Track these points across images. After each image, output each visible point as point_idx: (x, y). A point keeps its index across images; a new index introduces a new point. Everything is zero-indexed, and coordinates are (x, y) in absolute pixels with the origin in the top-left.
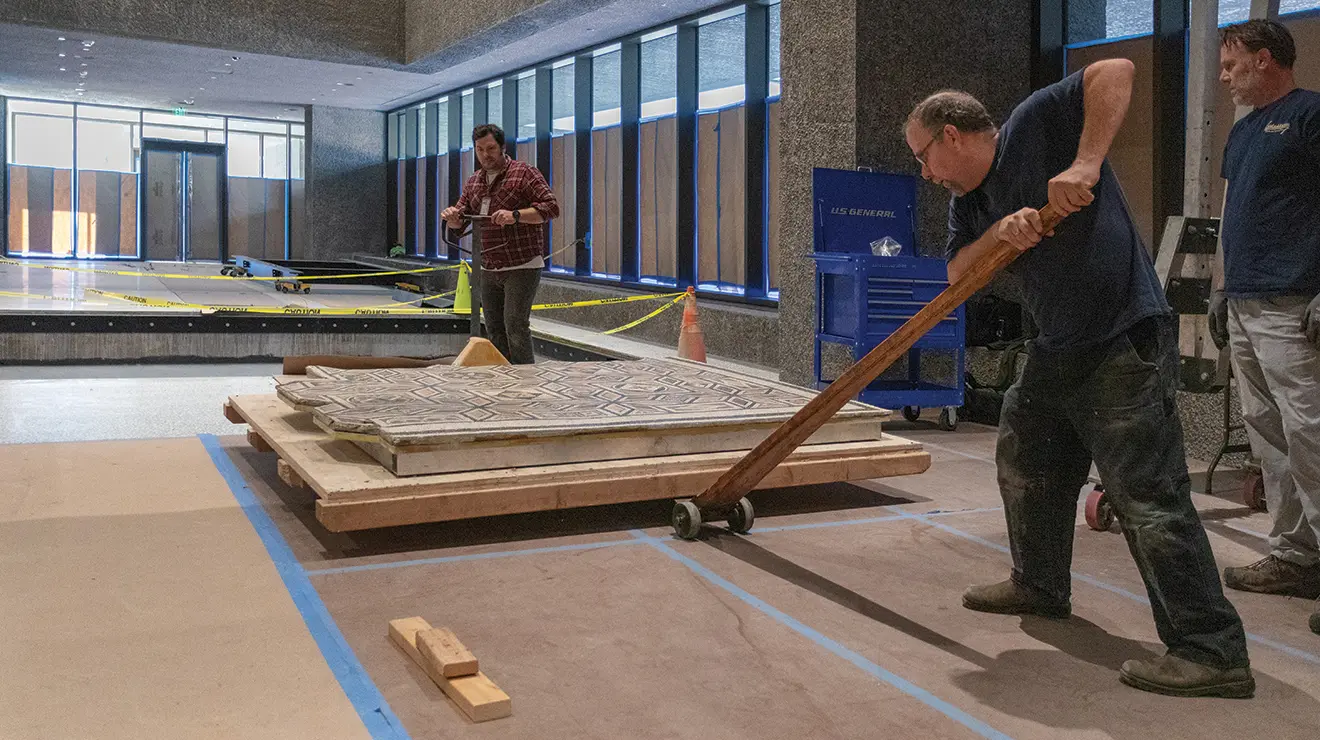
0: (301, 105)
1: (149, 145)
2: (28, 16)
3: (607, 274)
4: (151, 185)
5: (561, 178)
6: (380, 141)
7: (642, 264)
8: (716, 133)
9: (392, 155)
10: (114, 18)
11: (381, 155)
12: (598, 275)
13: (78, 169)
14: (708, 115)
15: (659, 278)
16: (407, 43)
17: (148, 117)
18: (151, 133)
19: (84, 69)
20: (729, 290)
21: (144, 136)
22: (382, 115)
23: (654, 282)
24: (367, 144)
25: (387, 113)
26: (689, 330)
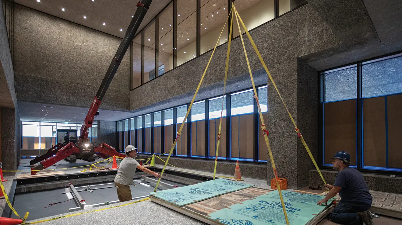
0: (97, 121)
1: (59, 130)
2: (37, 100)
3: (181, 155)
4: (59, 139)
5: (167, 134)
6: (115, 128)
7: (192, 153)
8: (215, 124)
9: (118, 131)
10: (61, 101)
11: (115, 130)
12: (178, 155)
13: (41, 136)
14: (212, 120)
15: (197, 156)
16: (131, 106)
17: (58, 125)
18: (59, 128)
19: (47, 114)
20: (222, 158)
21: (58, 128)
22: (115, 122)
23: (196, 157)
24: (112, 128)
25: (116, 122)
26: (237, 171)
